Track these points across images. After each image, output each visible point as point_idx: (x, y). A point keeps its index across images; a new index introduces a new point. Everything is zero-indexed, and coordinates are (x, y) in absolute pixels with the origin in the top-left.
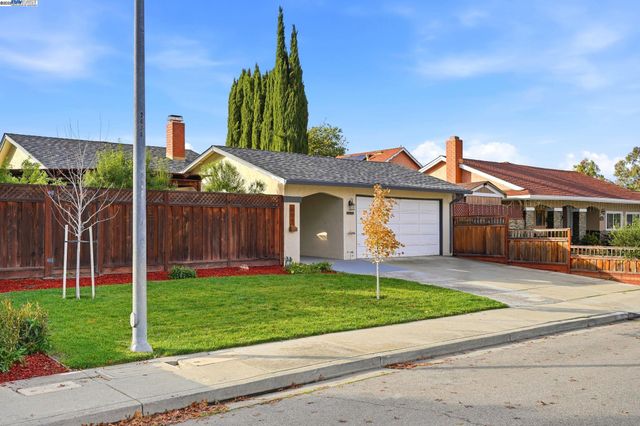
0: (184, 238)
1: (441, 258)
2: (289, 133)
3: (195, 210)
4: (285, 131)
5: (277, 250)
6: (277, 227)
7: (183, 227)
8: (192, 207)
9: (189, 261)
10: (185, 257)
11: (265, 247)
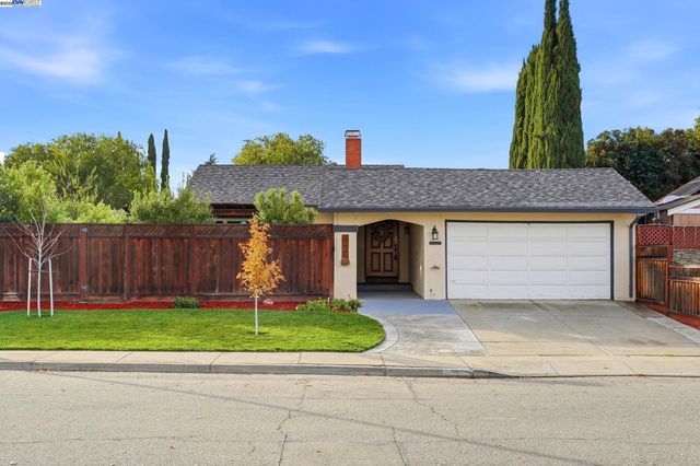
0: (213, 270)
1: (611, 304)
2: (548, 130)
3: (224, 242)
4: (544, 128)
5: (325, 284)
6: (326, 260)
7: (212, 260)
8: (220, 240)
9: (217, 293)
10: (213, 289)
11: (309, 281)
